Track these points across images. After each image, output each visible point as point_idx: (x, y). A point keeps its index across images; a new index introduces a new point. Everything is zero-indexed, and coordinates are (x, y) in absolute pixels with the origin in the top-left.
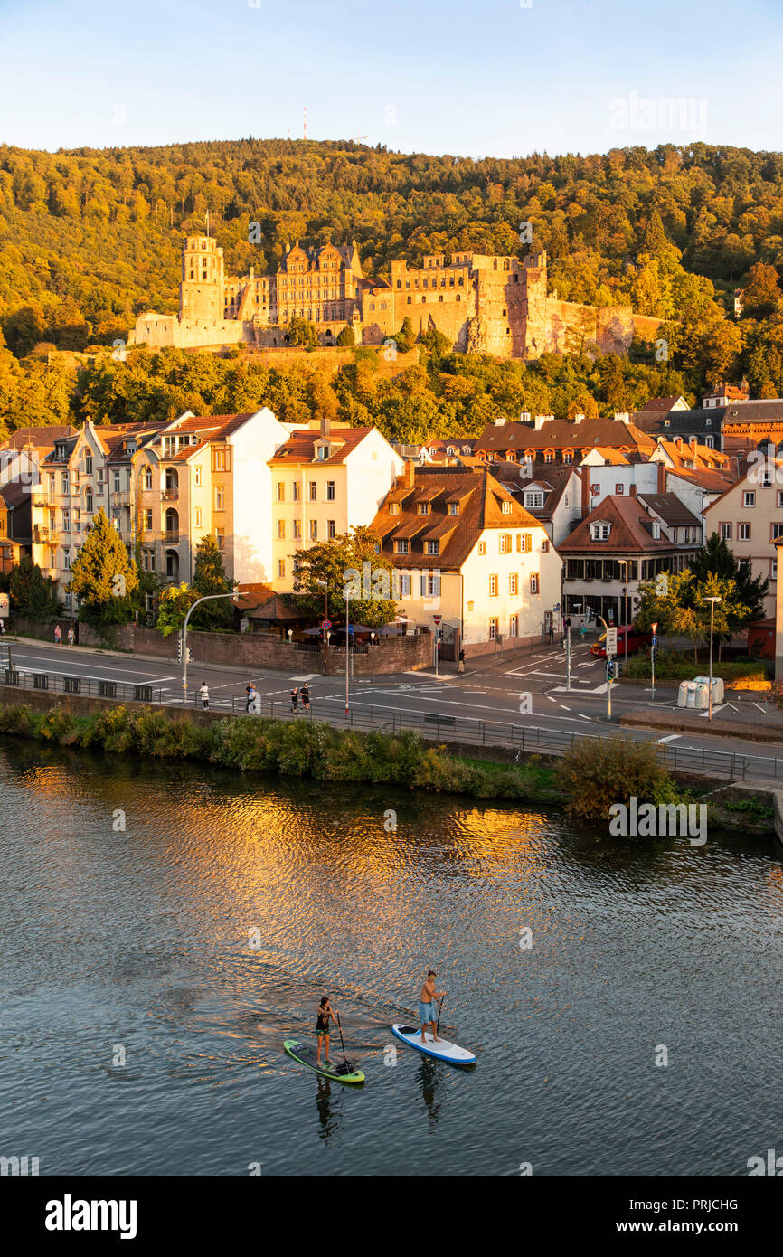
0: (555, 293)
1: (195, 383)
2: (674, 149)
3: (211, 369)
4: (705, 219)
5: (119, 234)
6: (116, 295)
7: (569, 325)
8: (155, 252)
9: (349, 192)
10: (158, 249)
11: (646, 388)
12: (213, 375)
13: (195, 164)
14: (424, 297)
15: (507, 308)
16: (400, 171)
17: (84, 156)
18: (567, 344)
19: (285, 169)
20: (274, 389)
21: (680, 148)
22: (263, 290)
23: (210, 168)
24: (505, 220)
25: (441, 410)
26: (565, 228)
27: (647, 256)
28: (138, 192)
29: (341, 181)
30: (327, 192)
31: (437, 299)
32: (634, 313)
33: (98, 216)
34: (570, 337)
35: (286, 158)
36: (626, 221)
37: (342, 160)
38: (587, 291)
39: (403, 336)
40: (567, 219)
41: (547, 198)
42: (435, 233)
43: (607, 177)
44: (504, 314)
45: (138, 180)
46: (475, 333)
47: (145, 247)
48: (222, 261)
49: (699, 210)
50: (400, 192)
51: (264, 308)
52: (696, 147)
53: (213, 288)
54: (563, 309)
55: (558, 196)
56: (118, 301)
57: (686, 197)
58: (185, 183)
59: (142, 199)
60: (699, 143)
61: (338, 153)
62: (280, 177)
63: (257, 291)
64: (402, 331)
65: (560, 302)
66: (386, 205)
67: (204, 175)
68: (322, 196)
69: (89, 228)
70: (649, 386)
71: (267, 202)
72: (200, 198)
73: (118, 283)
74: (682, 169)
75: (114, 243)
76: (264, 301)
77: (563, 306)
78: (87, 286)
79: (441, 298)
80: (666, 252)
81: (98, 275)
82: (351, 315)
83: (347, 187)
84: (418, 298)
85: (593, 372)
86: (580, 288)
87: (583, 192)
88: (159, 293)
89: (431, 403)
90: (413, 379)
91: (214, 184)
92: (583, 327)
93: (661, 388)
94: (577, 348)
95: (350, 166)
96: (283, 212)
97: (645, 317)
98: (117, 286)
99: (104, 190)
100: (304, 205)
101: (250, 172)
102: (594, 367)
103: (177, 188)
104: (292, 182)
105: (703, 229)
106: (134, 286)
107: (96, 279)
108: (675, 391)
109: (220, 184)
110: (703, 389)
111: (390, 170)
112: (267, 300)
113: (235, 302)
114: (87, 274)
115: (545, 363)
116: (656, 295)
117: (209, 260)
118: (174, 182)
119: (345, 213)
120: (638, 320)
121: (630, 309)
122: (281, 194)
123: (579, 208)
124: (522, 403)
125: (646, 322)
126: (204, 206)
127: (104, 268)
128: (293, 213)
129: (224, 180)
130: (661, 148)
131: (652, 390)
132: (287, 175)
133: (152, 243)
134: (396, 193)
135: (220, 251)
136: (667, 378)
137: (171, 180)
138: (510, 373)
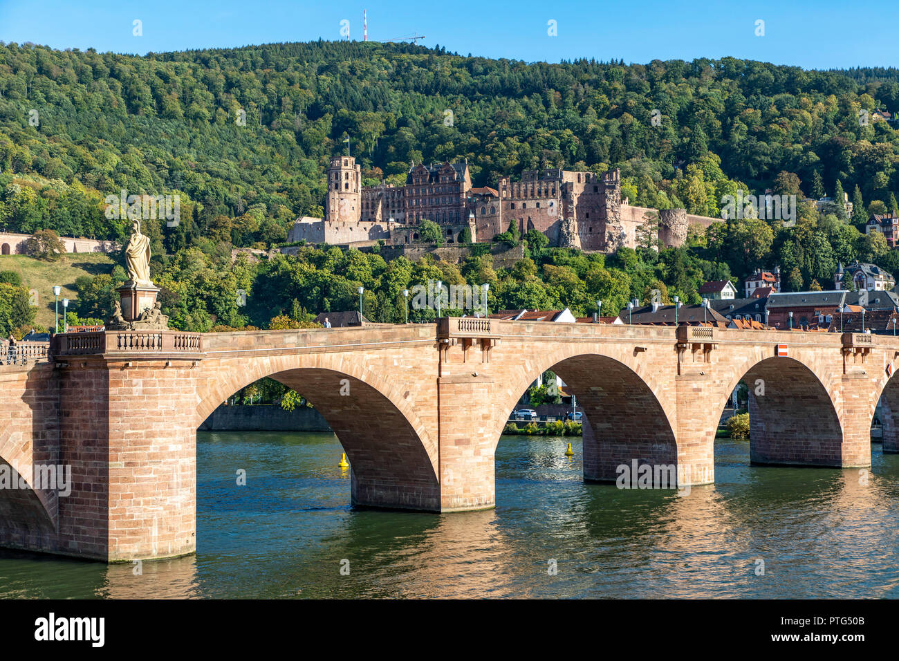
0: (627, 200)
1: (356, 272)
2: (708, 62)
3: (366, 262)
4: (738, 128)
5: (220, 135)
6: (227, 190)
7: (638, 224)
8: (253, 150)
9: (418, 94)
10: (255, 147)
11: (701, 274)
12: (368, 266)
13: (278, 68)
14: (524, 205)
15: (590, 212)
16: (464, 74)
17: (173, 60)
18: (637, 240)
19: (359, 73)
20: (418, 278)
21: (713, 61)
22: (393, 197)
23: (290, 72)
24: (568, 127)
25: (548, 293)
26: (620, 133)
27: (694, 166)
28: (233, 96)
29: (411, 84)
30: (399, 93)
31: (534, 206)
32: (688, 212)
33: (201, 118)
34: (640, 234)
35: (357, 62)
36: (671, 128)
37: (408, 63)
38: (650, 197)
39: (510, 235)
40: (621, 127)
41: (602, 106)
42: (509, 138)
43: (652, 88)
44: (587, 215)
45: (230, 85)
46: (565, 231)
47: (244, 145)
48: (360, 175)
49: (732, 119)
50: (465, 95)
51: (393, 212)
52: (727, 61)
53: (353, 197)
54: (633, 212)
55: (611, 104)
56: (231, 196)
57: (722, 108)
58: (271, 87)
59: (235, 101)
60: (729, 58)
61: (404, 56)
62: (355, 80)
63: (387, 198)
64: (510, 230)
65: (631, 207)
66: (454, 106)
67: (288, 80)
68: (395, 97)
69: (194, 130)
70: (704, 272)
71: (347, 103)
72: (287, 100)
73: (228, 179)
74: (716, 81)
75: (218, 142)
76: (393, 206)
77: (633, 210)
78: (201, 182)
79: (538, 205)
80: (707, 159)
81: (210, 173)
82: (467, 217)
83: (416, 89)
84: (519, 205)
85: (659, 262)
86: (645, 195)
87: (632, 102)
88: (262, 187)
89: (540, 288)
90: (524, 269)
91: (297, 87)
92: (650, 226)
93: (713, 274)
94: (646, 243)
95: (415, 69)
96: (361, 113)
97: (696, 216)
98: (227, 182)
99: (202, 95)
100: (380, 106)
101: (327, 75)
102: (660, 257)
103: (264, 91)
104: (366, 83)
105: (738, 137)
106: (240, 182)
107: (208, 177)
108: (723, 277)
109: (302, 87)
110: (745, 275)
111: (453, 73)
112: (396, 205)
113: (370, 206)
114: (199, 171)
115: (623, 255)
116: (704, 198)
117: (350, 174)
118: (262, 86)
119: (418, 114)
120: (690, 219)
121: (684, 211)
122: (358, 95)
123: (631, 117)
124: (610, 287)
125: (697, 220)
126: (290, 107)
127: (212, 165)
128: (370, 114)
129: (305, 83)
130: (696, 63)
131: (705, 275)
132: (361, 78)
133: (249, 141)
134: (462, 95)
135: (359, 167)
136: (717, 266)
137: (258, 83)
138: (596, 263)
